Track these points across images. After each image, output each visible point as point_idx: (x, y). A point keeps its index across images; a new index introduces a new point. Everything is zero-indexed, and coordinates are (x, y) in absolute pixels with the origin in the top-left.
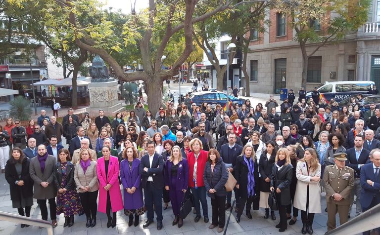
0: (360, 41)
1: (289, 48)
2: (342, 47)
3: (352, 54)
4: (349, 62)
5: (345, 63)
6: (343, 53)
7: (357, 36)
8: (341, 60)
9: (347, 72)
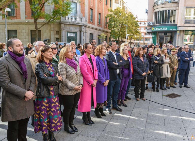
0: (62, 24)
1: (18, 24)
2: (52, 26)
3: (58, 30)
4: (56, 34)
5: (54, 35)
6: (53, 29)
7: (60, 21)
8: (52, 33)
9: (56, 39)
